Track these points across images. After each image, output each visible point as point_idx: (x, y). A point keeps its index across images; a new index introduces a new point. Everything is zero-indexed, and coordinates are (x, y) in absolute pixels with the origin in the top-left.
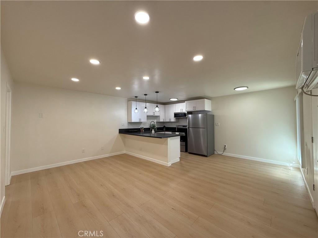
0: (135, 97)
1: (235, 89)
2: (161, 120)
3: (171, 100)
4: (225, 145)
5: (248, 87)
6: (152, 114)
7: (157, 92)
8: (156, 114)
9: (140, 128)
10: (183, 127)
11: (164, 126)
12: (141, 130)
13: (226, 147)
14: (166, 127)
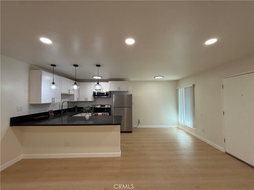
0: (52, 65)
1: (155, 77)
2: (75, 100)
3: (94, 77)
4: (139, 119)
5: (163, 77)
6: (66, 92)
7: (98, 66)
8: (72, 92)
9: (48, 112)
10: (101, 106)
11: (76, 107)
12: (50, 114)
13: (140, 121)
14: (78, 107)
